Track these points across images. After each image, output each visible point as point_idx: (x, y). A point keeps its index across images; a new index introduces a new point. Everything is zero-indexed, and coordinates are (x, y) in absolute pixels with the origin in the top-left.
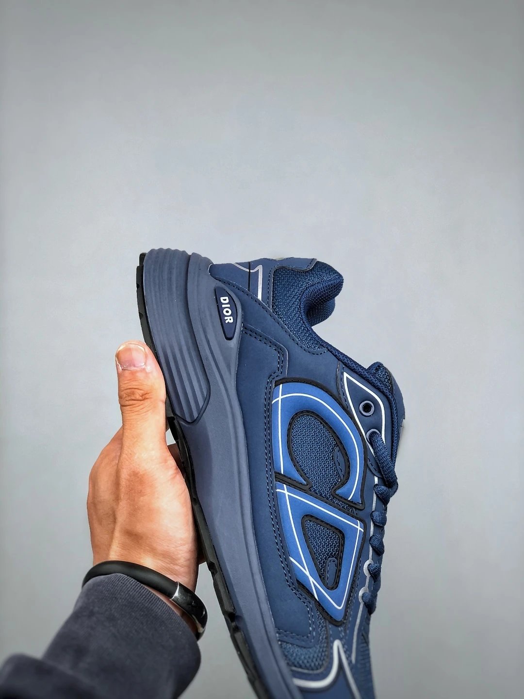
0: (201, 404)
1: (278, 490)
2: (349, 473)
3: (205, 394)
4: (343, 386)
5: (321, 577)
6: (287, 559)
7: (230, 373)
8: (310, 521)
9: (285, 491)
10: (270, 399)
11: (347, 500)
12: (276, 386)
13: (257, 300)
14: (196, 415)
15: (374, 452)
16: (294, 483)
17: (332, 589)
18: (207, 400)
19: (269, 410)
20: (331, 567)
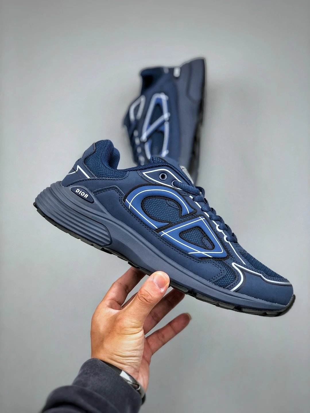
0: (106, 233)
1: (162, 235)
2: (180, 205)
3: (104, 229)
4: (147, 178)
5: (206, 248)
6: (188, 255)
7: (106, 214)
8: (183, 234)
9: (164, 233)
10: (127, 208)
11: (188, 214)
12: (125, 202)
13: (89, 179)
14: (109, 239)
15: (181, 189)
16: (164, 227)
17: (214, 248)
18: (108, 231)
19: (131, 211)
20: (206, 242)
